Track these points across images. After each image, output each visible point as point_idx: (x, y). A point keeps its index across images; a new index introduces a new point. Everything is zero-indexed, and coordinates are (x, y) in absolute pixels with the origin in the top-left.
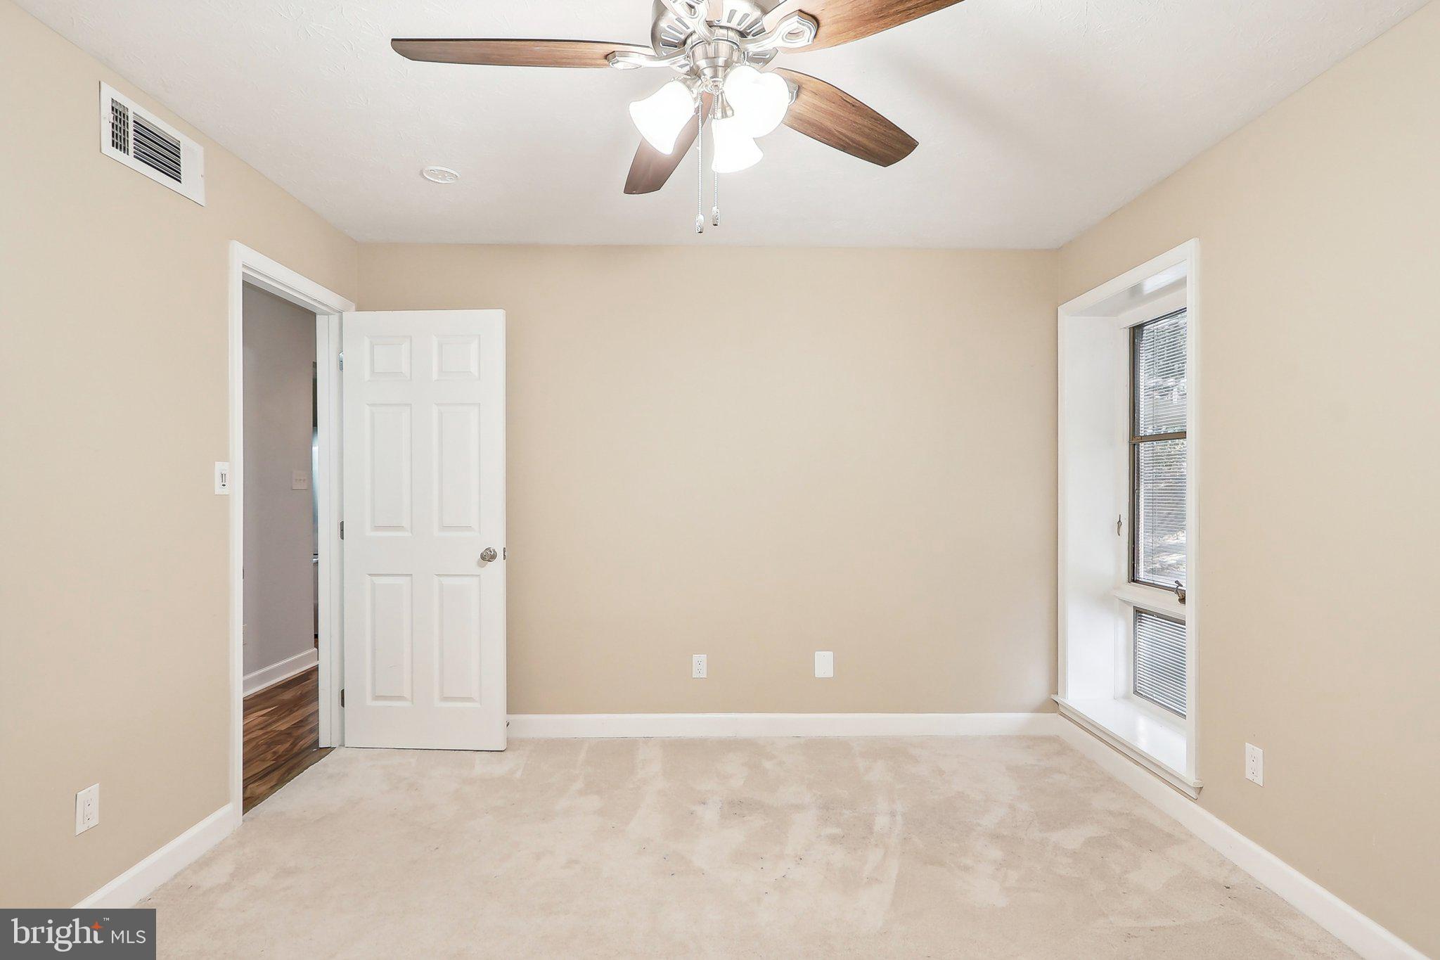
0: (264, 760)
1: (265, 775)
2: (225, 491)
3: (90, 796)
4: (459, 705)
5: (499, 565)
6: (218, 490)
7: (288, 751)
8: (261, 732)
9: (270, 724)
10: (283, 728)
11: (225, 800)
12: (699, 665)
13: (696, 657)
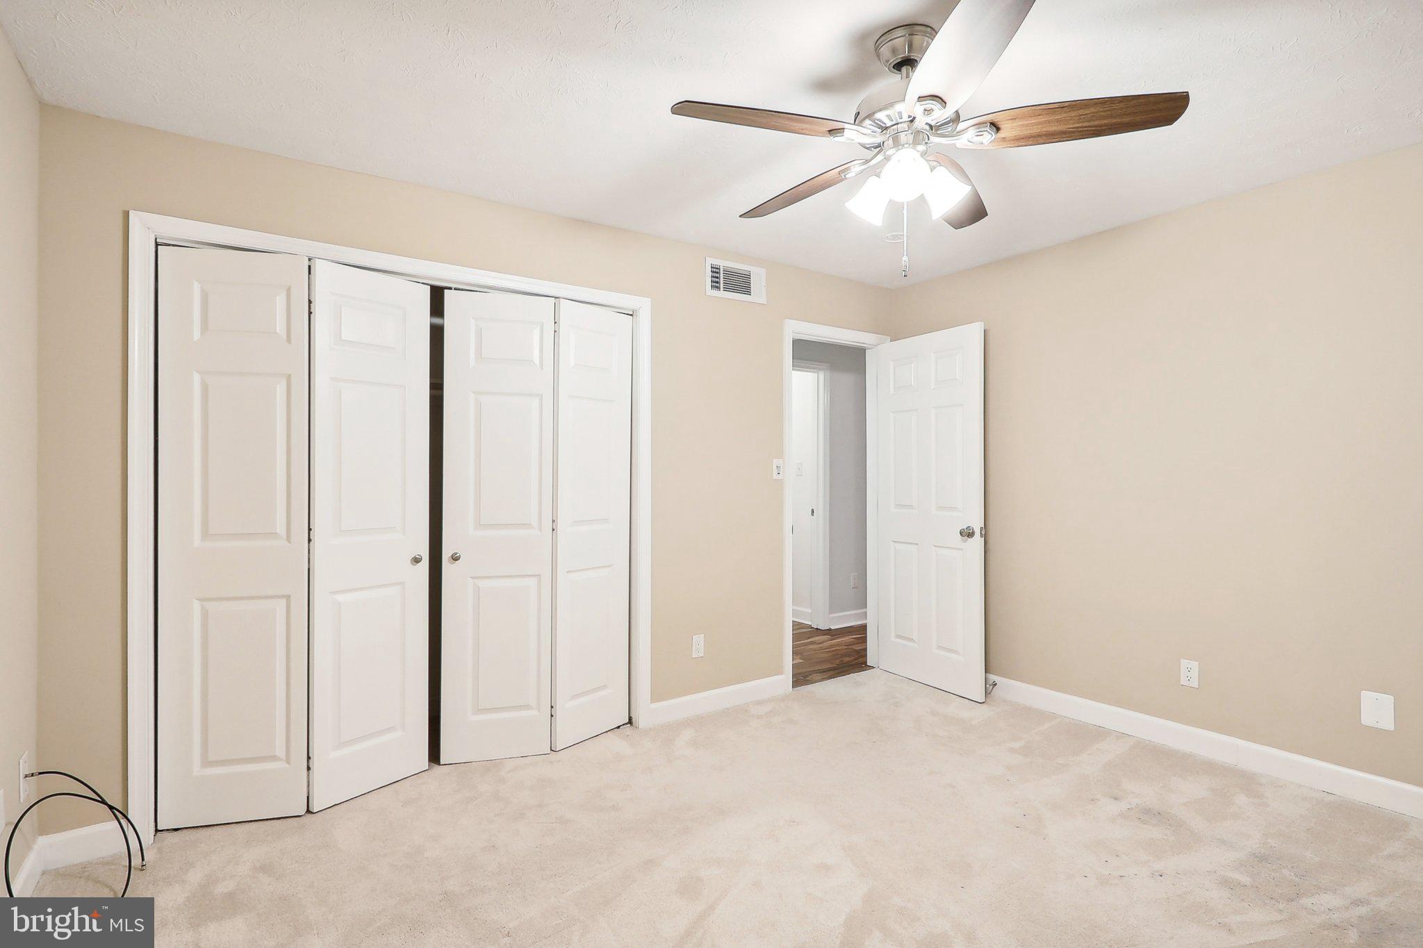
0: (832, 663)
1: (825, 672)
2: (780, 477)
3: (699, 640)
4: (948, 654)
5: (978, 541)
6: (775, 476)
7: (848, 662)
8: (846, 647)
9: (854, 644)
10: (858, 649)
11: (779, 671)
12: (1190, 671)
13: (1185, 663)
